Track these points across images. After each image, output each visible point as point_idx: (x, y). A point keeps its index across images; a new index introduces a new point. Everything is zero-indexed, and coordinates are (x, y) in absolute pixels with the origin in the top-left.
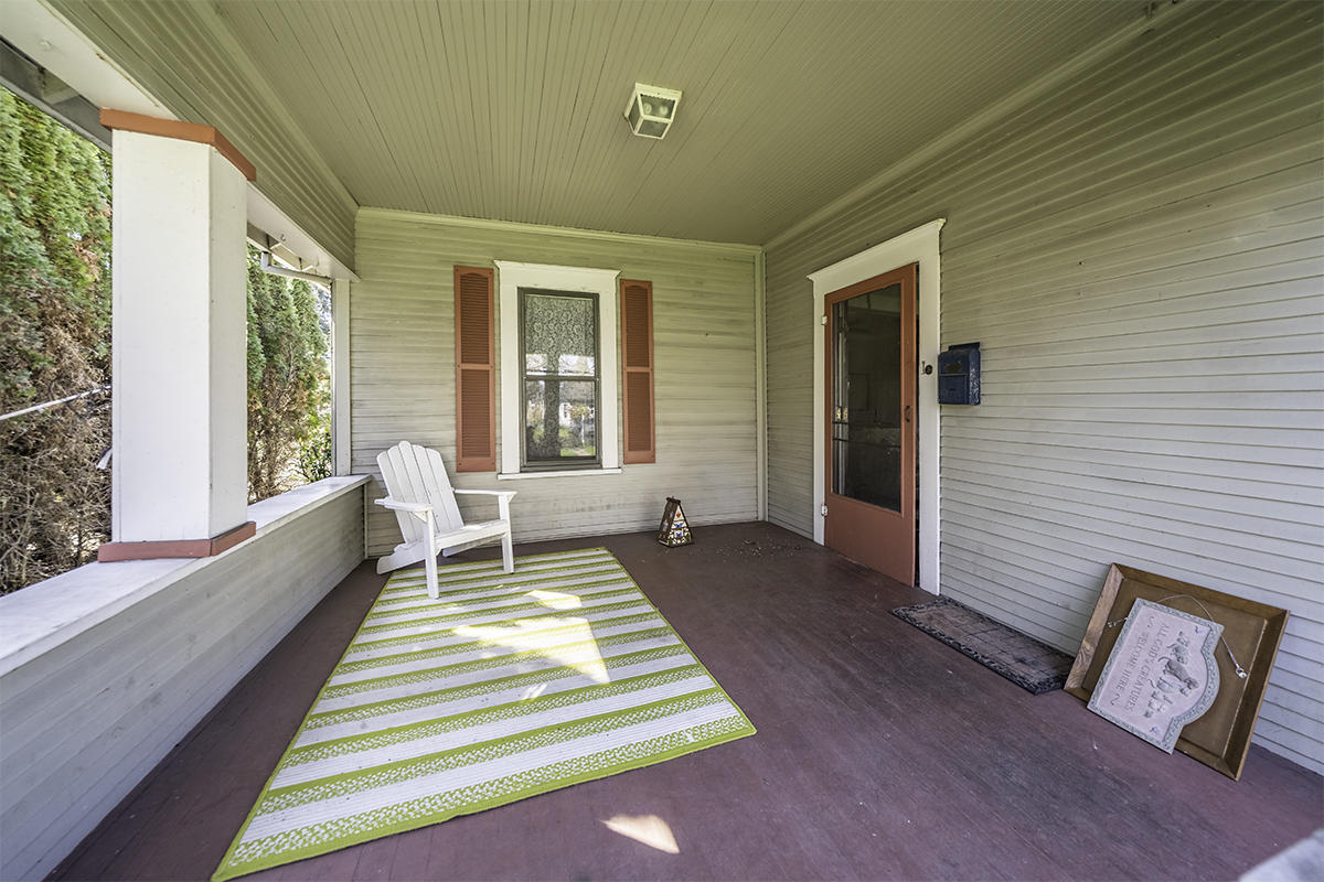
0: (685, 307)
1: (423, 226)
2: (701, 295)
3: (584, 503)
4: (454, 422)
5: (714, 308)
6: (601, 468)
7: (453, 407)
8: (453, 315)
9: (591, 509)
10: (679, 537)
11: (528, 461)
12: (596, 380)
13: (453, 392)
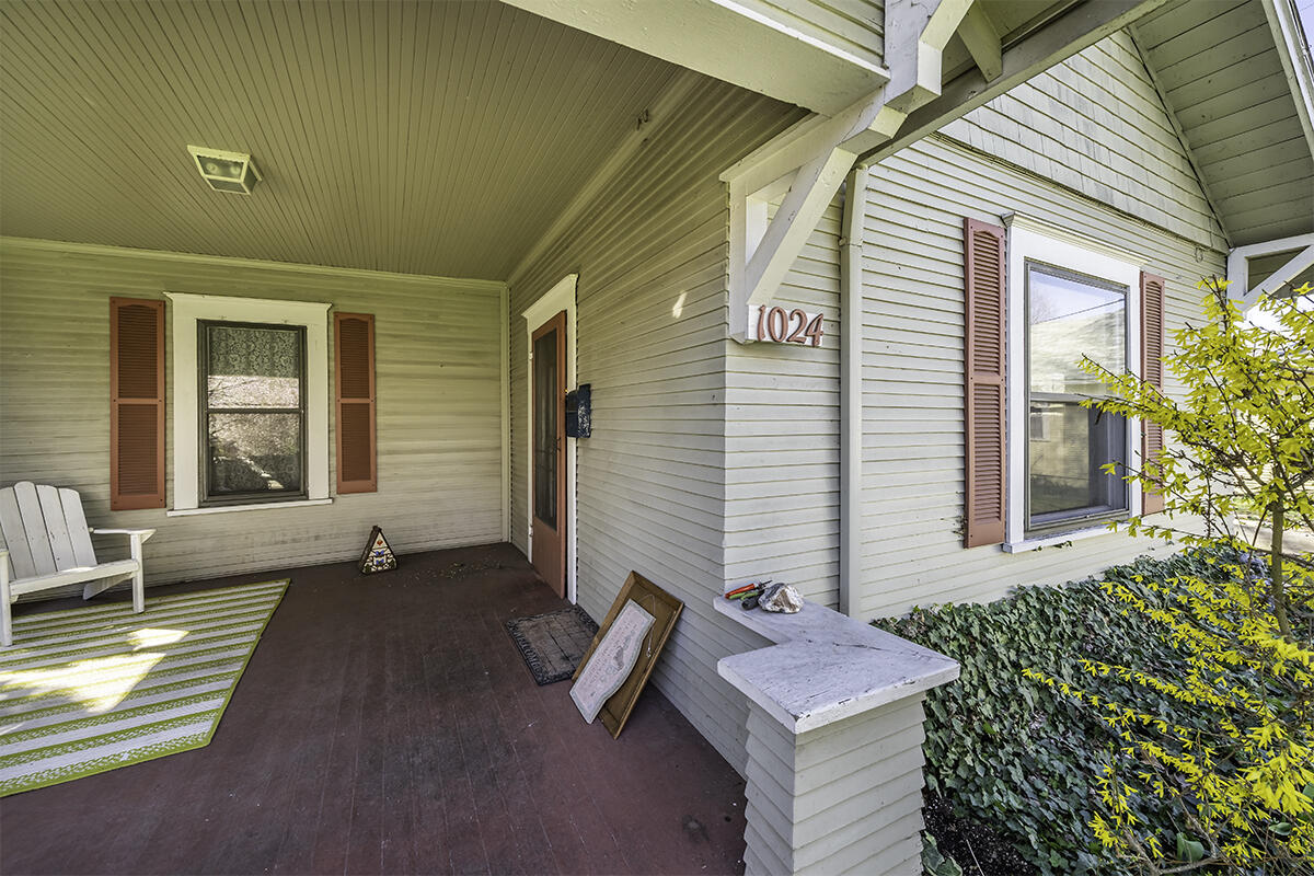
0: (416, 339)
1: (65, 255)
2: (437, 327)
3: (285, 535)
4: (108, 459)
5: (449, 340)
6: (307, 499)
7: (108, 442)
8: (108, 348)
9: (294, 541)
10: (380, 564)
11: (209, 495)
12: (301, 412)
13: (108, 428)
